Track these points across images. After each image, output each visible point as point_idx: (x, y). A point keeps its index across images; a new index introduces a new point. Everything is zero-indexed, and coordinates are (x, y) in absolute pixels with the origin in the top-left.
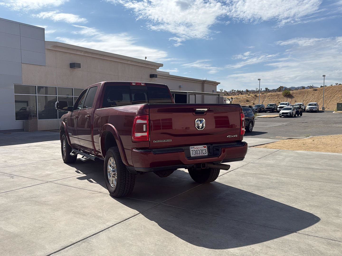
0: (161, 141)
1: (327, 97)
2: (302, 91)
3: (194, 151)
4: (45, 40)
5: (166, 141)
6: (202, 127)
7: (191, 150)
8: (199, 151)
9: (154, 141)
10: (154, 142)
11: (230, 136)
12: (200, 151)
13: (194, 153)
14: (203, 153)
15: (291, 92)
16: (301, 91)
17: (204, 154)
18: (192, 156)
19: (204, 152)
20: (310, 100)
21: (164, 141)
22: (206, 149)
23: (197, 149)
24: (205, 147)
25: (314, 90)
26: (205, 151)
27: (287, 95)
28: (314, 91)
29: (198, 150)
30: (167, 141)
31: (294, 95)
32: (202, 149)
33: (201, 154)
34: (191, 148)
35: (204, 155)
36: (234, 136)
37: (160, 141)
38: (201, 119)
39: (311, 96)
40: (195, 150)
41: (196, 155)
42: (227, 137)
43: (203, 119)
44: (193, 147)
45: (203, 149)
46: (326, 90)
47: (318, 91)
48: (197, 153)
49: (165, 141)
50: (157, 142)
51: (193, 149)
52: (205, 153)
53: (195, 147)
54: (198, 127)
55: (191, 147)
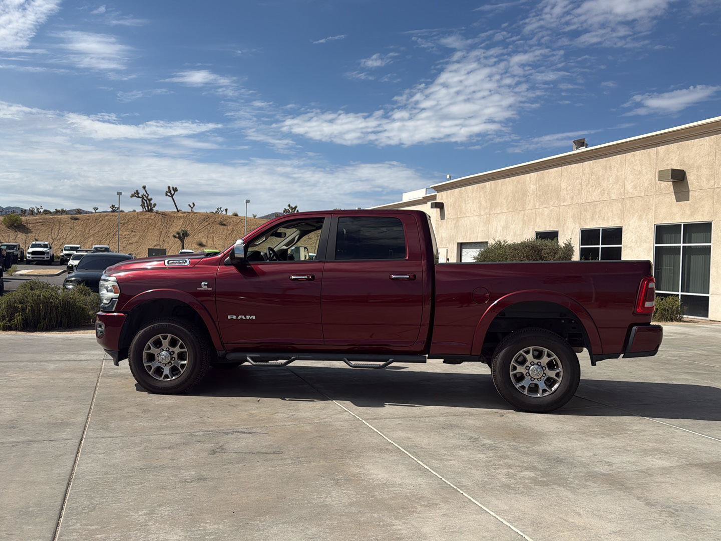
1: (100, 234)
2: (47, 219)
15: (23, 218)
16: (44, 219)
20: (68, 240)
25: (71, 219)
27: (15, 224)
28: (72, 221)
31: (30, 226)
39: (67, 230)
46: (96, 220)
47: (80, 221)
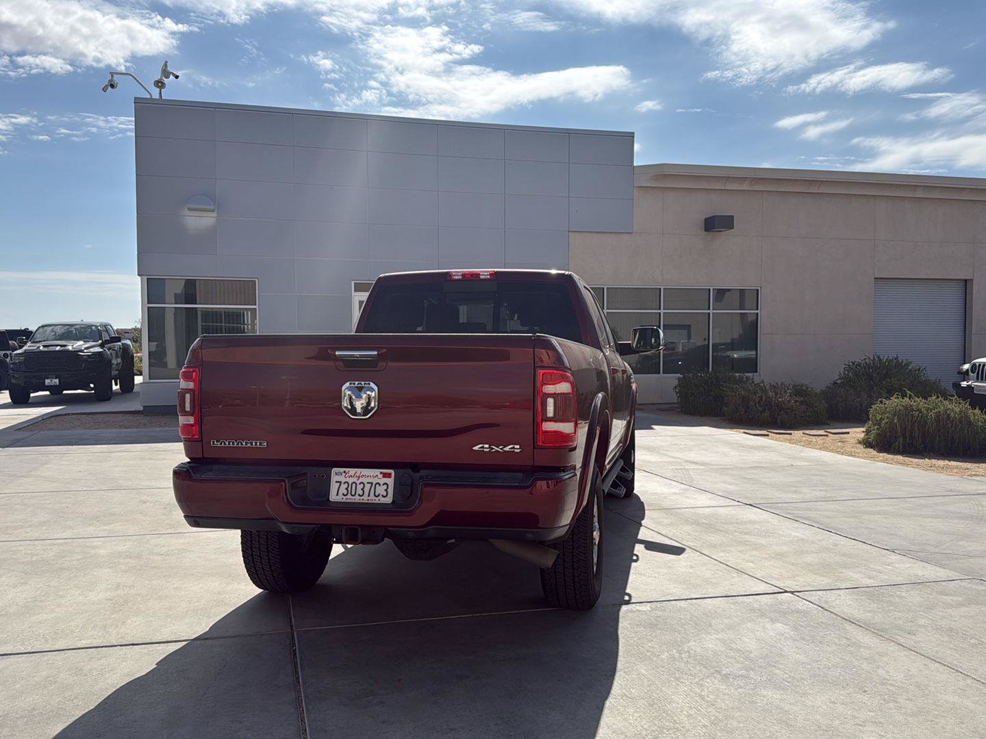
0: (233, 444)
3: (344, 483)
4: (635, 165)
5: (249, 445)
6: (366, 410)
7: (334, 478)
8: (362, 485)
9: (213, 442)
10: (214, 444)
11: (487, 446)
12: (366, 484)
13: (343, 490)
14: (377, 494)
17: (380, 497)
18: (333, 497)
19: (381, 490)
21: (242, 444)
22: (390, 481)
23: (355, 480)
24: (386, 475)
26: (385, 487)
29: (358, 482)
30: (252, 444)
32: (375, 481)
33: (369, 496)
34: (336, 474)
35: (377, 501)
36: (507, 449)
37: (229, 444)
38: (363, 383)
40: (350, 481)
41: (349, 496)
42: (476, 448)
43: (371, 384)
44: (342, 470)
45: (379, 481)
48: (353, 493)
49: (246, 444)
50: (221, 444)
51: (342, 478)
52: (385, 494)
53: (352, 471)
54: (353, 410)
55: (335, 470)
